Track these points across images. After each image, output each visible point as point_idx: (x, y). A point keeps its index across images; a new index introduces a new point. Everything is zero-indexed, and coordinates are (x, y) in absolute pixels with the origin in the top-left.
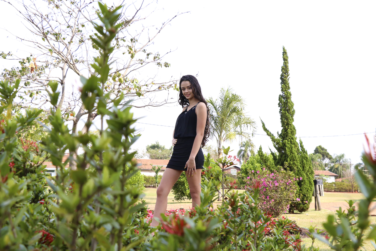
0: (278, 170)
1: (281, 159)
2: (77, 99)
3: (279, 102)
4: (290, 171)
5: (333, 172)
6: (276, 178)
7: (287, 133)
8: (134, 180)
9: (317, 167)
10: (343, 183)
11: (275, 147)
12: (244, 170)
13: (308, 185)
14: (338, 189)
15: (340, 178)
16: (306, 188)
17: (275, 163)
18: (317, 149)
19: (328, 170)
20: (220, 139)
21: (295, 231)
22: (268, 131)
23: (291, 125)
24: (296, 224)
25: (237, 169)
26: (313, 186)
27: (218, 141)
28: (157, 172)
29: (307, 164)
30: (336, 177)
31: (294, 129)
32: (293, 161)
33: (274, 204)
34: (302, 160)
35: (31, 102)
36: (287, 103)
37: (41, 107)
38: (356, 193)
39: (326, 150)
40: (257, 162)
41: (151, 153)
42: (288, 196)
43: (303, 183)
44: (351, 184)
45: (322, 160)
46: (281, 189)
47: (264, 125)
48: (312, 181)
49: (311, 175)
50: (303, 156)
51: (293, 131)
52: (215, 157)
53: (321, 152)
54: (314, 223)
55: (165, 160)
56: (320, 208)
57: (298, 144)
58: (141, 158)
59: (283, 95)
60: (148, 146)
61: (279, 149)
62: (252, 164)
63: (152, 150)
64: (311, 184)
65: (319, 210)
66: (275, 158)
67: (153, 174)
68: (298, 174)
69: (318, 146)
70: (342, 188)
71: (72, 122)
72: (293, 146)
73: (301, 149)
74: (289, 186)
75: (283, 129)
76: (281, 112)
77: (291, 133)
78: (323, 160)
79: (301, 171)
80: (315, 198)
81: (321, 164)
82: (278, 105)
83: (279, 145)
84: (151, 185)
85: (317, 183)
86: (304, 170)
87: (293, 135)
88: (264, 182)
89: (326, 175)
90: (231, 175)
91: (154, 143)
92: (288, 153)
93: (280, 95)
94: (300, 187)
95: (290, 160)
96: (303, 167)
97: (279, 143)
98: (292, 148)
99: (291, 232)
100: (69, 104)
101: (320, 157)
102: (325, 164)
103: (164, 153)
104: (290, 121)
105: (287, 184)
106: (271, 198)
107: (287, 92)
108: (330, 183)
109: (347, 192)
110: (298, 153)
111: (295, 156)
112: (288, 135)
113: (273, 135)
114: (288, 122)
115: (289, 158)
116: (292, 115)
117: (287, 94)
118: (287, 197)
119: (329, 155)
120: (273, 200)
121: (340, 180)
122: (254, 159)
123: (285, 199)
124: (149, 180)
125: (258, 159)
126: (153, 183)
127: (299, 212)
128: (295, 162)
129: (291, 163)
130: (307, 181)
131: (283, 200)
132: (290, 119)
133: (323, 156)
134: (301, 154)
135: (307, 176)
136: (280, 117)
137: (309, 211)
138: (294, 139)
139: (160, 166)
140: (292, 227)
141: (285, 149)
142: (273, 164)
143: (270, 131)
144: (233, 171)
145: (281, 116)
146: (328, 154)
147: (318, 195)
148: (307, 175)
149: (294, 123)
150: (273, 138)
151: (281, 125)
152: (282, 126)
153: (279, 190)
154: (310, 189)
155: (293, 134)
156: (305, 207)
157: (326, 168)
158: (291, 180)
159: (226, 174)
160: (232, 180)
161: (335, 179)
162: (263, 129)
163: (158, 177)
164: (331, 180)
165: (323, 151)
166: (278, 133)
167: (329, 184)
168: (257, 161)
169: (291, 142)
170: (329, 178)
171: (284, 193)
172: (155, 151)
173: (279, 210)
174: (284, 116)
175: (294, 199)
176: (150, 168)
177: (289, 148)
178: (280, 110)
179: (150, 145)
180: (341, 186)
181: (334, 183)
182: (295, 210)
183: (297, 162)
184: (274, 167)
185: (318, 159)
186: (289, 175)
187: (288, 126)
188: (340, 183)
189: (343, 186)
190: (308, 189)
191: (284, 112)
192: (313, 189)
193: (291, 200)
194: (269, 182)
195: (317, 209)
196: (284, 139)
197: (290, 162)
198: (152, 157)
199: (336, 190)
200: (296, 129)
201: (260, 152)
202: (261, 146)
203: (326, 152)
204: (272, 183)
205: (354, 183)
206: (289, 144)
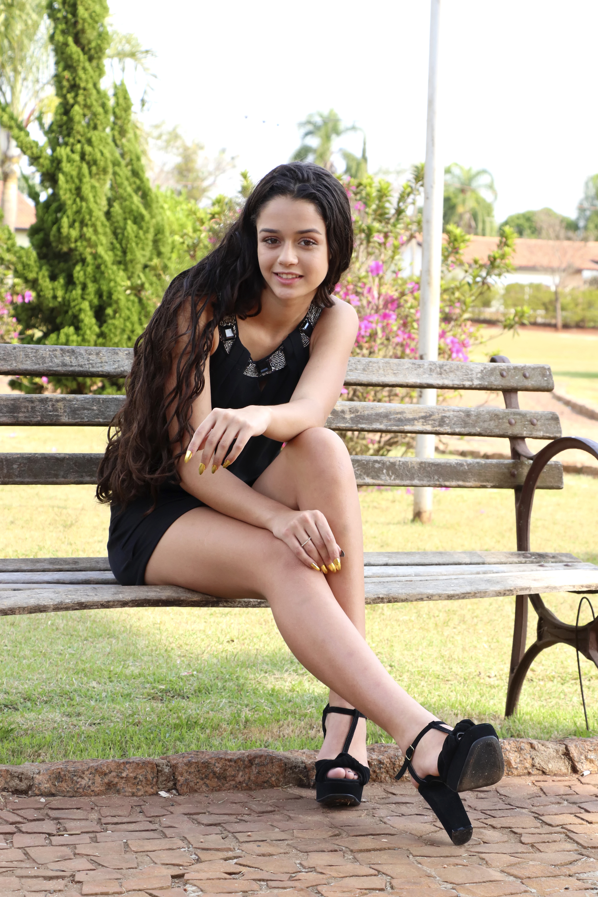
7: (71, 120)
23: (84, 90)
32: (81, 227)
51: (96, 115)
75: (59, 105)
76: (56, 40)
77: (88, 122)
83: (40, 164)
92: (66, 196)
97: (40, 157)
98: (80, 177)
104: (81, 73)
111: (88, 207)
112: (72, 129)
114: (74, 79)
115: (68, 217)
128: (89, 232)
141: (58, 180)
169: (83, 156)
183: (96, 231)
187: (76, 95)
206: (74, 161)
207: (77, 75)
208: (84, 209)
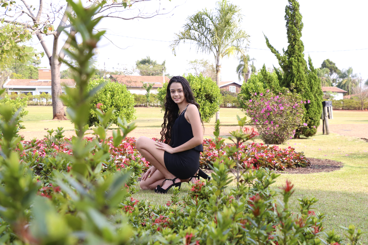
0: (284, 92)
1: (286, 79)
2: (57, 11)
3: (285, 14)
4: (297, 93)
5: (341, 88)
6: (281, 101)
7: (294, 49)
8: (123, 102)
9: (324, 82)
10: (352, 100)
11: (281, 65)
12: (245, 90)
13: (316, 108)
14: (346, 106)
15: (348, 94)
16: (313, 111)
17: (279, 83)
18: (325, 63)
19: (336, 86)
20: (219, 55)
21: (303, 164)
22: (272, 47)
23: (298, 40)
24: (304, 155)
25: (236, 86)
26: (322, 108)
27: (216, 58)
28: (148, 90)
29: (316, 84)
30: (344, 94)
31: (302, 45)
32: (300, 81)
33: (279, 130)
34: (310, 80)
35: (5, 14)
36: (295, 15)
37: (16, 19)
38: (366, 111)
39: (334, 64)
40: (260, 81)
41: (141, 68)
42: (294, 120)
43: (310, 106)
44: (361, 101)
45: (329, 75)
46: (287, 113)
47: (267, 41)
48: (321, 103)
49: (320, 96)
50: (311, 76)
51: (301, 48)
52: (212, 73)
53: (328, 66)
54: (322, 151)
55: (157, 76)
56: (328, 132)
57: (306, 62)
58: (130, 75)
59: (291, 6)
60: (138, 61)
61: (284, 68)
62: (254, 83)
63: (142, 65)
64: (320, 107)
65: (327, 134)
66: (279, 78)
67: (144, 92)
68: (306, 96)
69: (326, 59)
70: (351, 106)
71: (53, 36)
72: (300, 64)
73: (310, 68)
74: (295, 110)
75: (289, 45)
76: (288, 26)
77: (299, 50)
78: (331, 75)
79: (309, 92)
80: (323, 121)
81: (328, 79)
82: (284, 18)
83: (285, 63)
84: (142, 104)
85: (326, 104)
86: (312, 90)
87: (301, 52)
88: (268, 106)
89: (333, 92)
90: (230, 92)
91: (144, 58)
92: (295, 72)
93: (287, 6)
94: (307, 109)
95: (297, 81)
96: (311, 88)
97: (285, 61)
98: (299, 66)
99: (299, 165)
100: (48, 16)
101: (327, 72)
102: (333, 79)
103: (156, 68)
104: (297, 36)
105: (294, 107)
106: (275, 123)
107: (295, 3)
108: (338, 101)
109: (356, 110)
110: (305, 72)
111: (302, 75)
112: (294, 52)
113: (278, 52)
114: (295, 37)
115: (296, 78)
116: (300, 29)
117: (295, 5)
118: (292, 122)
119: (338, 70)
120: (277, 126)
121: (348, 97)
122: (256, 78)
123: (291, 125)
124: (140, 99)
125: (260, 77)
126: (144, 102)
127: (305, 137)
129: (298, 83)
130: (315, 102)
131: (289, 125)
132: (298, 34)
133: (331, 70)
134: (309, 73)
135: (315, 98)
136: (286, 31)
137: (316, 135)
138: (302, 56)
139: (151, 83)
140: (300, 160)
141: (292, 67)
142: (277, 85)
143: (274, 47)
144: (232, 88)
145: (288, 30)
146: (336, 68)
147: (327, 118)
148: (315, 96)
149: (301, 39)
150: (278, 55)
151: (287, 40)
152: (289, 42)
153: (284, 114)
154: (318, 111)
155: (301, 50)
156: (312, 131)
157: (334, 84)
158: (298, 104)
159: (224, 91)
160: (231, 98)
161: (344, 95)
162: (267, 45)
163: (149, 95)
164: (339, 97)
165: (331, 65)
166: (283, 50)
167: (336, 101)
168: (259, 79)
169: (298, 60)
170: (337, 95)
171: (290, 117)
172: (146, 67)
173: (284, 136)
174: (291, 30)
175: (301, 124)
176: (141, 85)
177: (296, 66)
178: (286, 23)
179: (140, 60)
180: (349, 104)
181: (342, 100)
182: (301, 134)
183: (304, 82)
184: (279, 88)
185: (326, 74)
186: (296, 98)
187: (296, 42)
188: (349, 101)
189: (352, 103)
190: (316, 112)
191: (291, 26)
192: (321, 112)
193: (297, 125)
194: (273, 105)
195: (325, 133)
196: (290, 57)
197: (296, 83)
198: (142, 73)
199: (344, 108)
200: (304, 44)
201: (263, 71)
202: (264, 64)
203: (334, 66)
204: (276, 107)
205: (364, 100)
206: (296, 62)
207: (296, 36)
208: (301, 76)
